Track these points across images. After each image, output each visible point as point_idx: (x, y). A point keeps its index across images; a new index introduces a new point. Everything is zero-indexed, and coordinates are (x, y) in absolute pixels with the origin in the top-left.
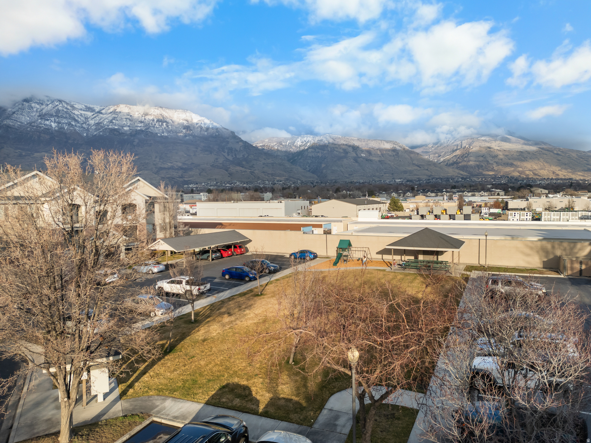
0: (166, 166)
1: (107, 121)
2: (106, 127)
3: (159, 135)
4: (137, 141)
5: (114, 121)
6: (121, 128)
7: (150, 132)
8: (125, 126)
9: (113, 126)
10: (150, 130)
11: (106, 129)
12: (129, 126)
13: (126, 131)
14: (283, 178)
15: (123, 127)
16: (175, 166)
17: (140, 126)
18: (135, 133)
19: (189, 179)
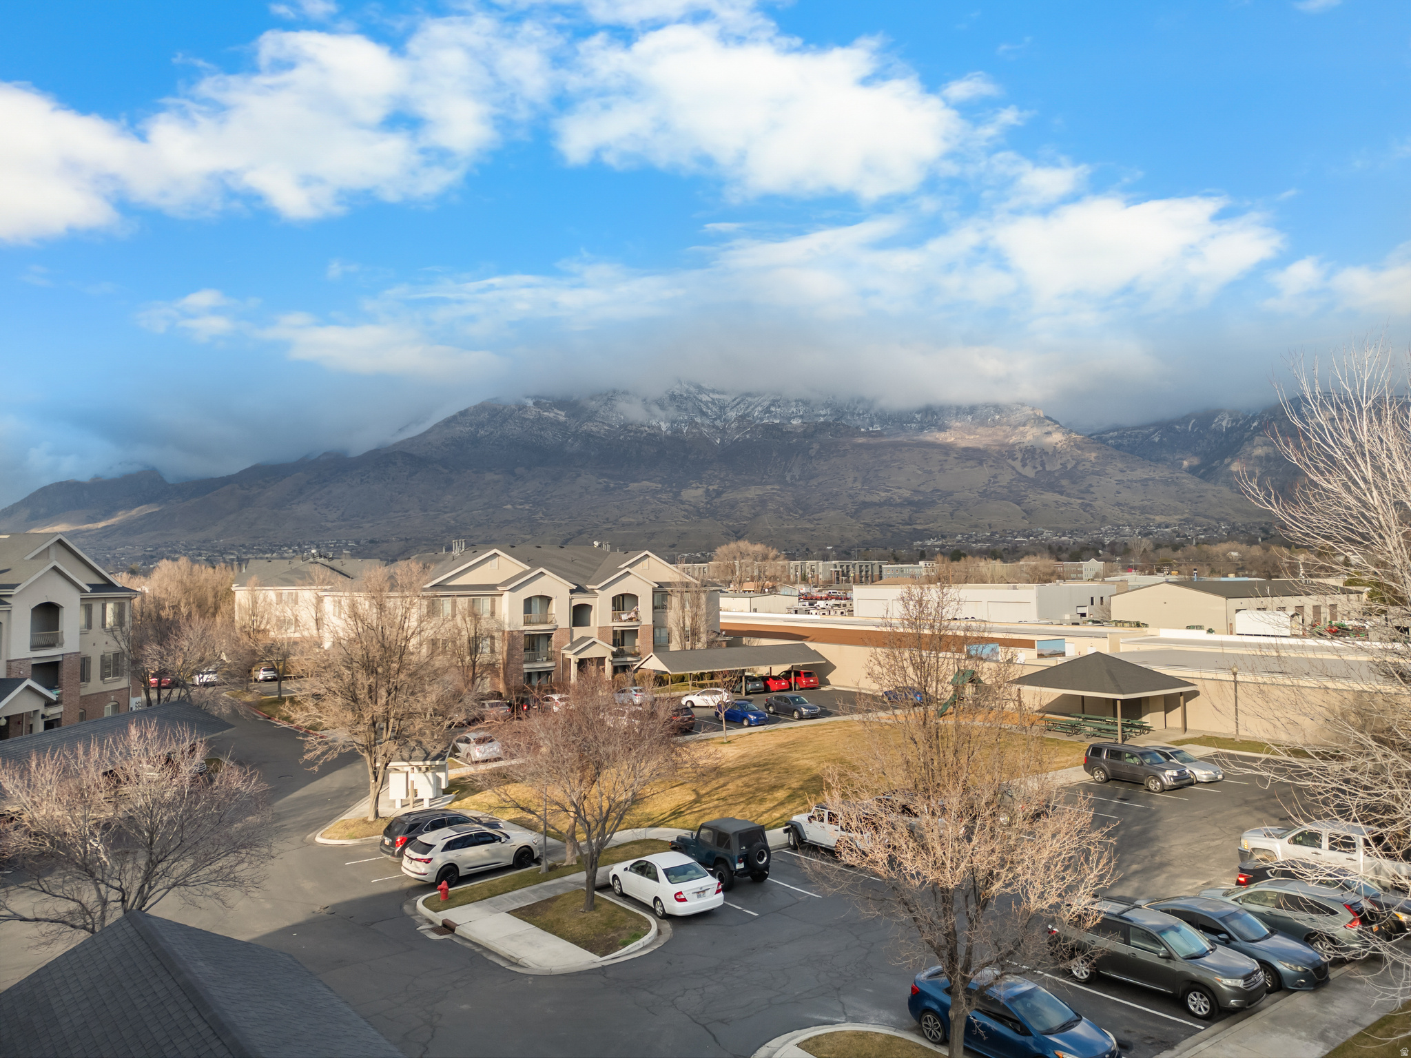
0: (876, 499)
1: (760, 409)
2: (758, 421)
3: (862, 430)
4: (816, 446)
5: (773, 409)
6: (785, 422)
7: (843, 425)
8: (794, 418)
9: (771, 420)
10: (844, 422)
11: (757, 426)
12: (801, 417)
13: (796, 427)
14: (1174, 519)
15: (789, 419)
16: (895, 497)
17: (823, 415)
18: (814, 431)
19: (926, 526)
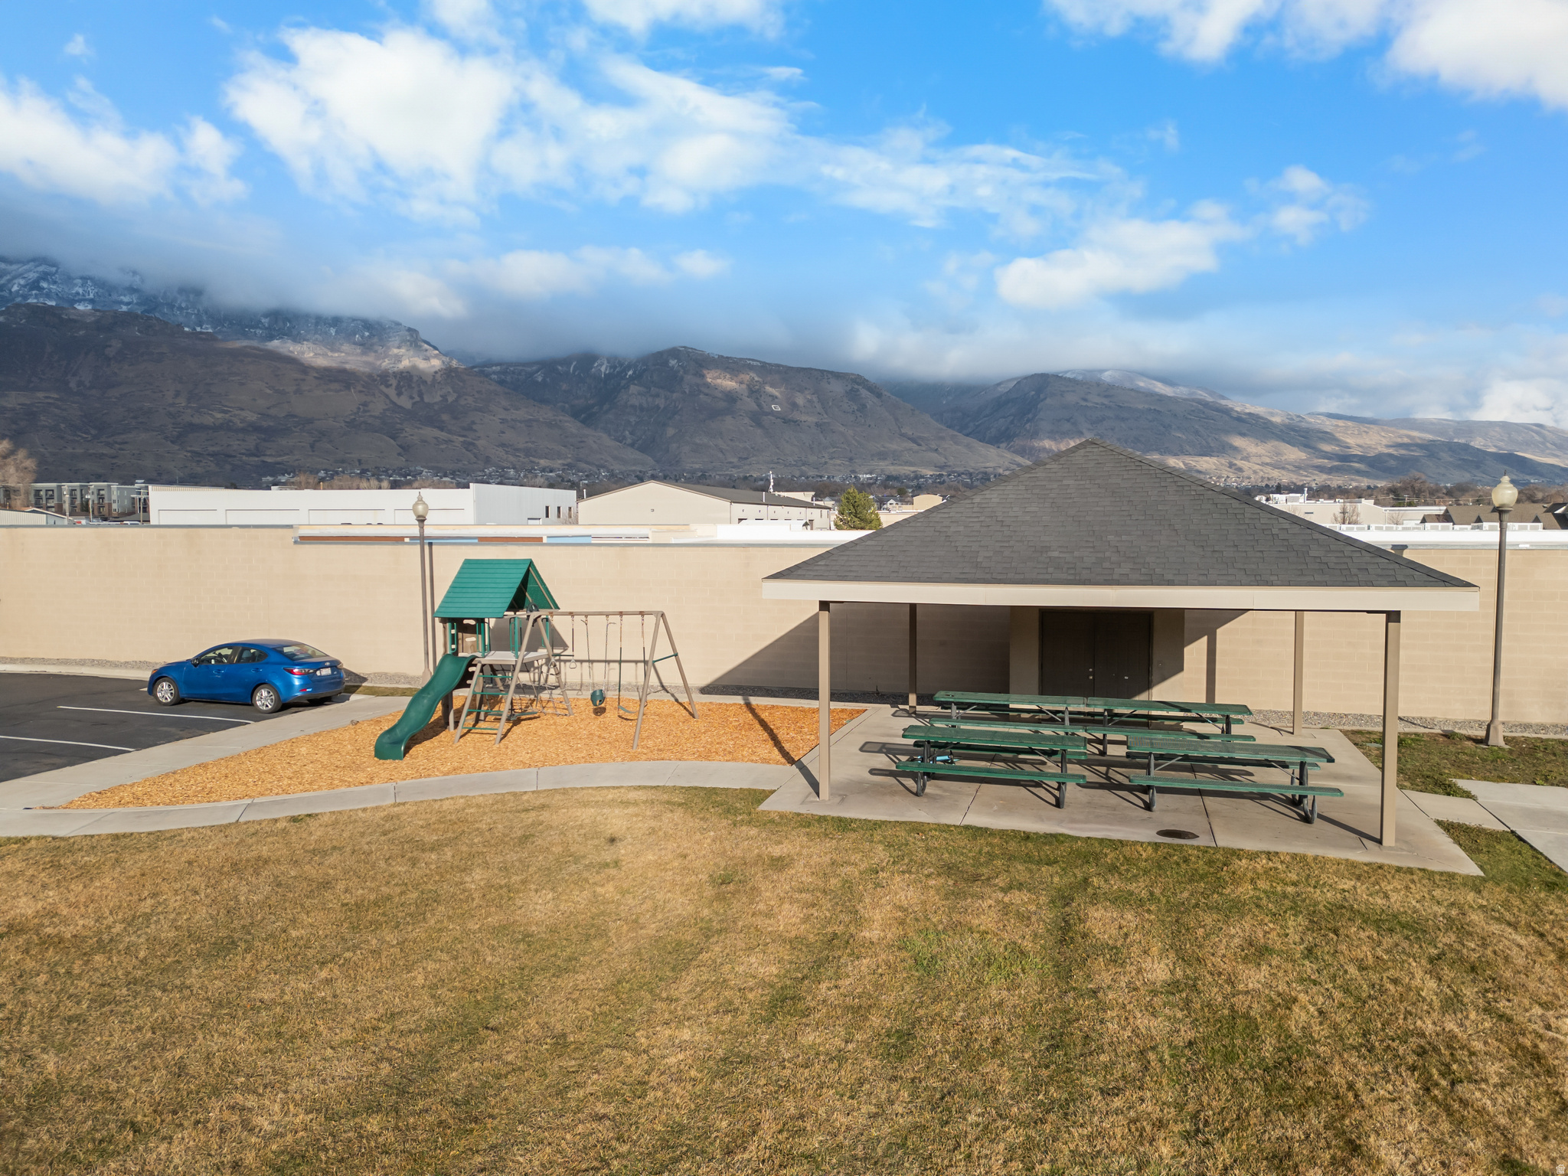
0: (207, 420)
1: (22, 282)
2: (18, 300)
3: (186, 329)
4: (116, 344)
5: (44, 285)
6: (66, 305)
7: (157, 319)
8: (80, 301)
9: (41, 300)
10: (158, 315)
11: (18, 306)
12: (92, 301)
13: (84, 314)
14: (558, 463)
15: (72, 302)
16: (235, 420)
17: (126, 304)
18: (110, 323)
